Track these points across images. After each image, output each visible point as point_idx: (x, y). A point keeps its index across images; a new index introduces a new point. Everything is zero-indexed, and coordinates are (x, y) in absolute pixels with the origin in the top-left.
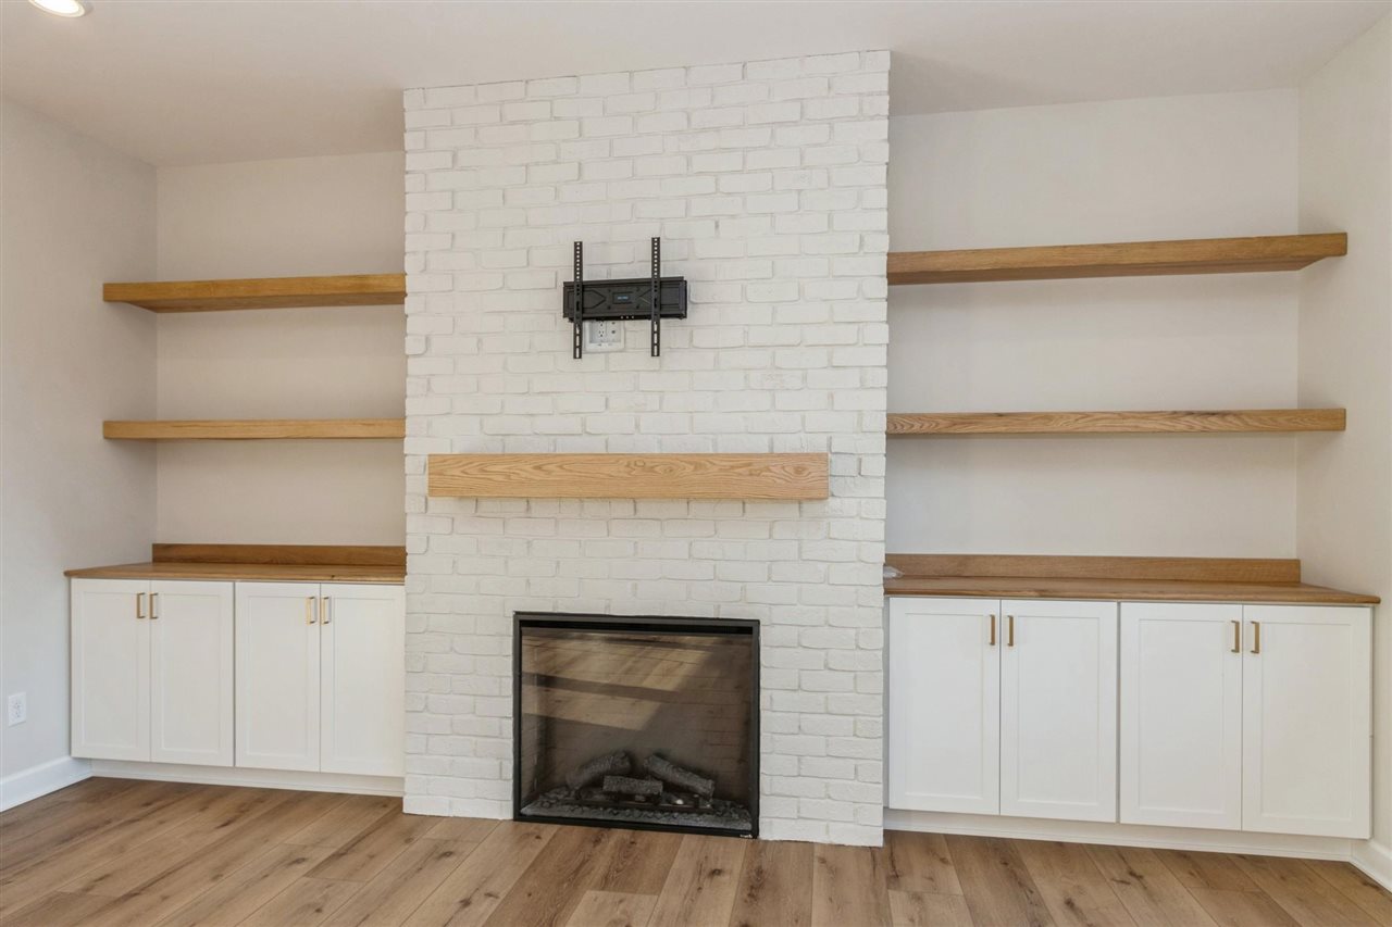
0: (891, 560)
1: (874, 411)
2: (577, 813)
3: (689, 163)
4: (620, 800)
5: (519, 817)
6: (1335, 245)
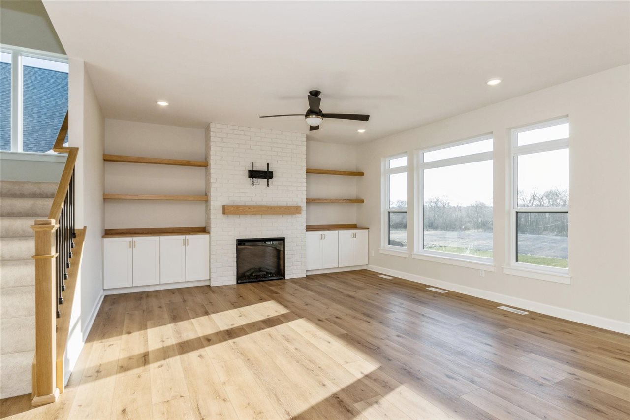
0: (307, 226)
1: (304, 197)
2: (250, 281)
3: (272, 149)
4: (258, 277)
5: (237, 283)
6: (361, 174)
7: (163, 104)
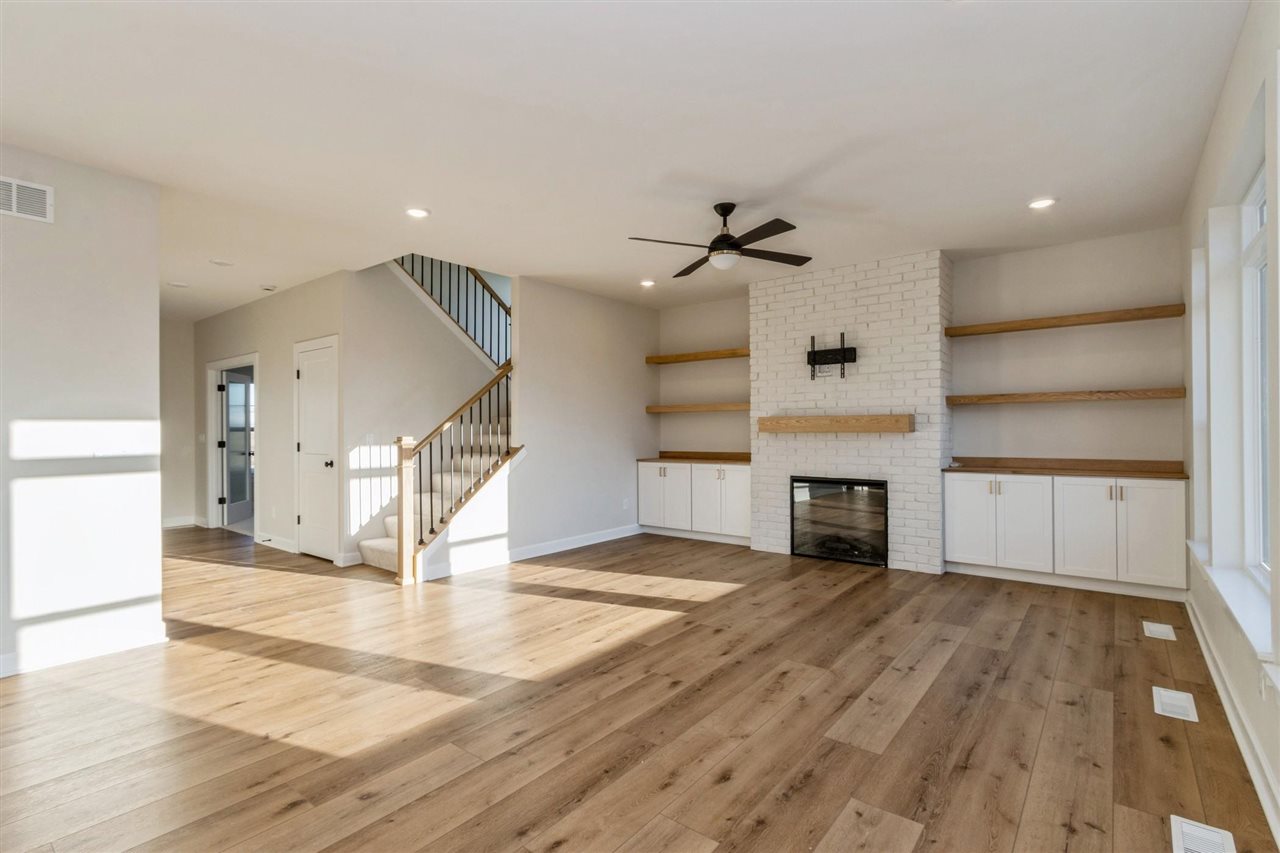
4: (832, 551)
5: (793, 554)
7: (647, 284)
